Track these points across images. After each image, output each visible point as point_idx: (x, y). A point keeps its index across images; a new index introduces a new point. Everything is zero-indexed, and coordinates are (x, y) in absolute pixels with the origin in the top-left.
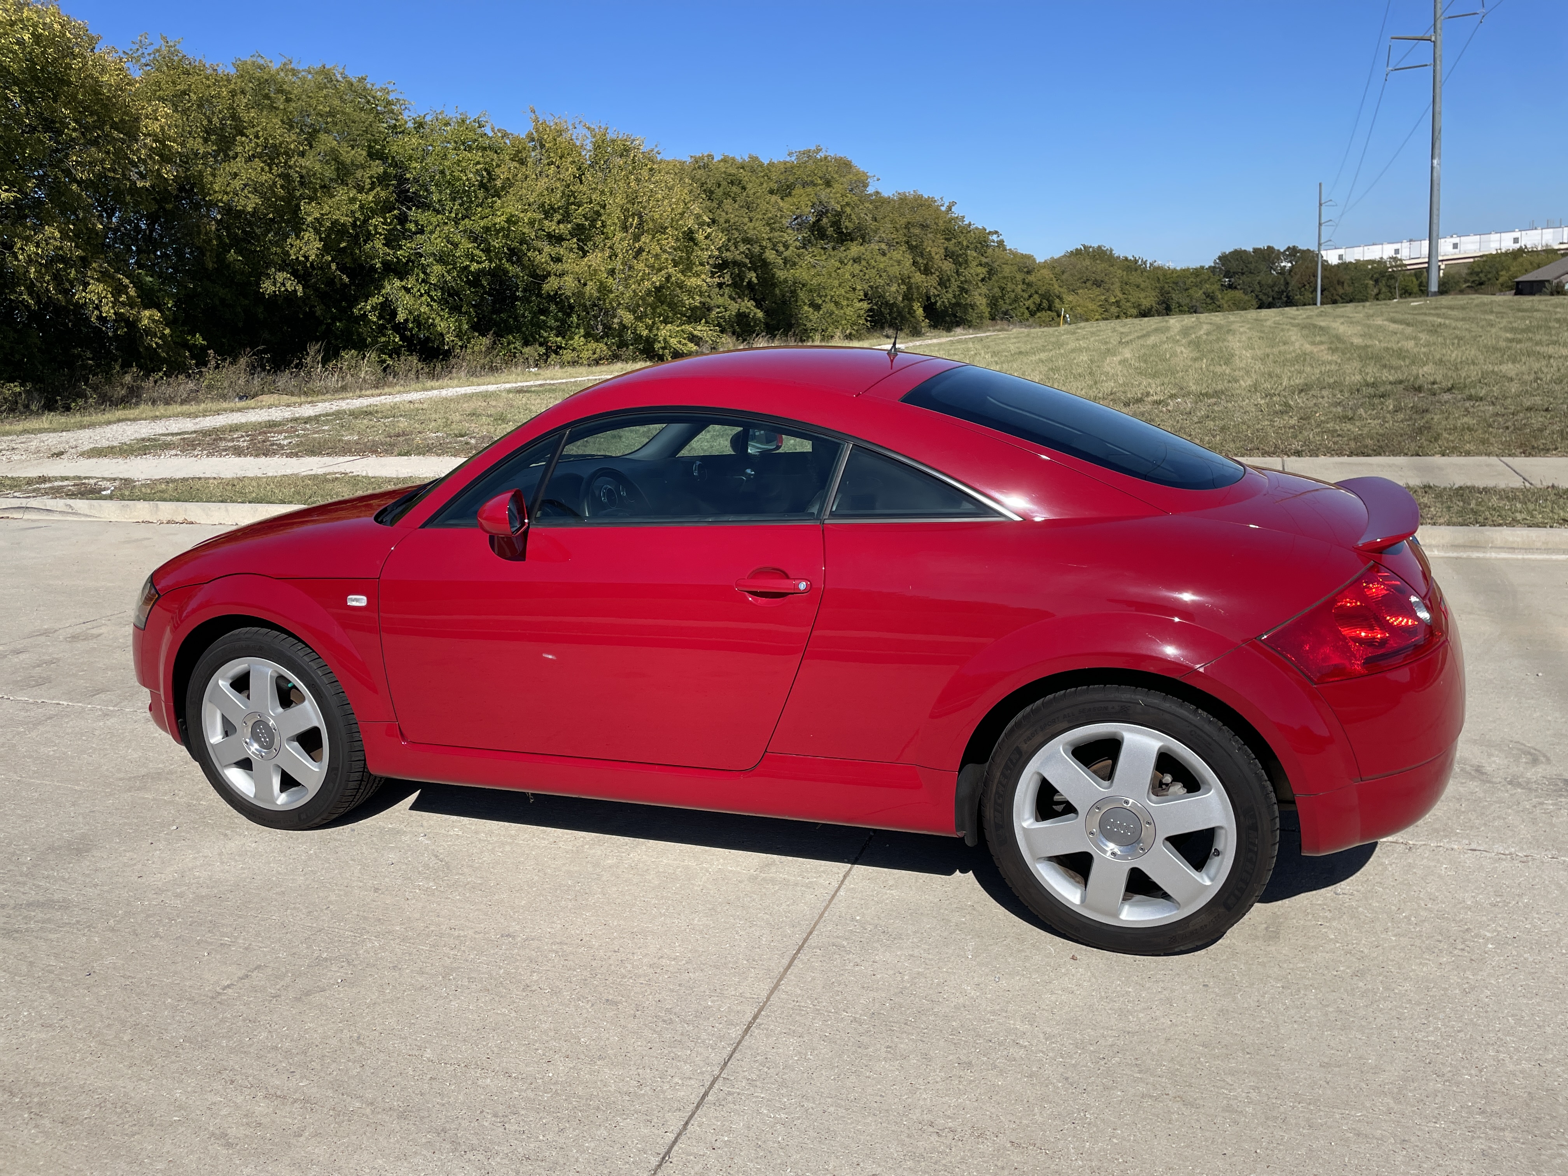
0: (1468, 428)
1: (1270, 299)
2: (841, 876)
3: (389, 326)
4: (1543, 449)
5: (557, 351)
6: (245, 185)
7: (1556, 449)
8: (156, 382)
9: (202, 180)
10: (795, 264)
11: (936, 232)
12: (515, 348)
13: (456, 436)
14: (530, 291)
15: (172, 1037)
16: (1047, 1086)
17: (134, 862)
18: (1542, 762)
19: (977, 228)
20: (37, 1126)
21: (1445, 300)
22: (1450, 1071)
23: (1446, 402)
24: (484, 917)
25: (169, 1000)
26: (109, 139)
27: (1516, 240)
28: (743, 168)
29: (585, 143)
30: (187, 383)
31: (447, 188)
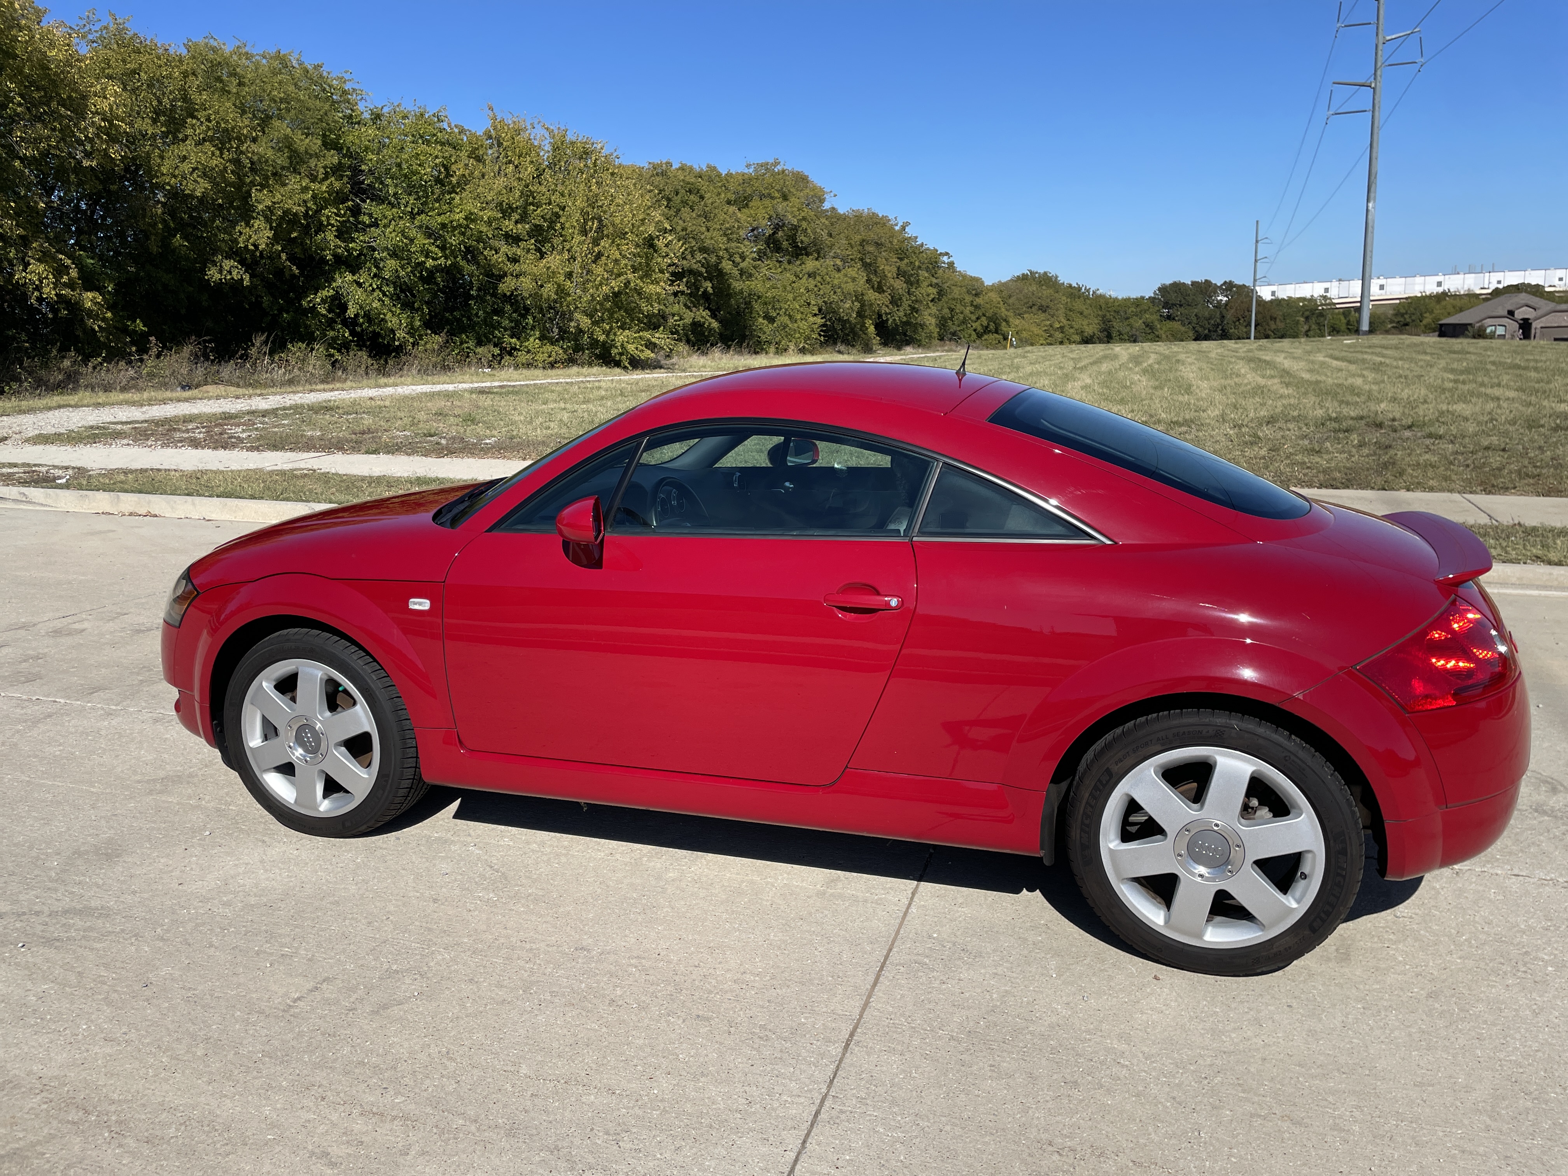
0: (1430, 465)
1: (1206, 331)
2: (910, 892)
3: (339, 320)
4: (1502, 488)
5: (511, 351)
6: (194, 169)
7: (1515, 488)
8: (94, 368)
9: (149, 162)
10: (751, 275)
11: (891, 250)
12: (467, 348)
13: (425, 435)
14: (485, 290)
15: (249, 1052)
16: (1156, 1105)
17: (170, 869)
18: (1561, 791)
19: (928, 249)
20: (120, 1146)
21: (1377, 339)
22: (1536, 1090)
23: (1408, 439)
24: (553, 929)
25: (239, 1013)
26: (56, 115)
27: (1439, 284)
28: (700, 177)
29: (543, 144)
30: (127, 370)
31: (403, 182)
